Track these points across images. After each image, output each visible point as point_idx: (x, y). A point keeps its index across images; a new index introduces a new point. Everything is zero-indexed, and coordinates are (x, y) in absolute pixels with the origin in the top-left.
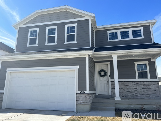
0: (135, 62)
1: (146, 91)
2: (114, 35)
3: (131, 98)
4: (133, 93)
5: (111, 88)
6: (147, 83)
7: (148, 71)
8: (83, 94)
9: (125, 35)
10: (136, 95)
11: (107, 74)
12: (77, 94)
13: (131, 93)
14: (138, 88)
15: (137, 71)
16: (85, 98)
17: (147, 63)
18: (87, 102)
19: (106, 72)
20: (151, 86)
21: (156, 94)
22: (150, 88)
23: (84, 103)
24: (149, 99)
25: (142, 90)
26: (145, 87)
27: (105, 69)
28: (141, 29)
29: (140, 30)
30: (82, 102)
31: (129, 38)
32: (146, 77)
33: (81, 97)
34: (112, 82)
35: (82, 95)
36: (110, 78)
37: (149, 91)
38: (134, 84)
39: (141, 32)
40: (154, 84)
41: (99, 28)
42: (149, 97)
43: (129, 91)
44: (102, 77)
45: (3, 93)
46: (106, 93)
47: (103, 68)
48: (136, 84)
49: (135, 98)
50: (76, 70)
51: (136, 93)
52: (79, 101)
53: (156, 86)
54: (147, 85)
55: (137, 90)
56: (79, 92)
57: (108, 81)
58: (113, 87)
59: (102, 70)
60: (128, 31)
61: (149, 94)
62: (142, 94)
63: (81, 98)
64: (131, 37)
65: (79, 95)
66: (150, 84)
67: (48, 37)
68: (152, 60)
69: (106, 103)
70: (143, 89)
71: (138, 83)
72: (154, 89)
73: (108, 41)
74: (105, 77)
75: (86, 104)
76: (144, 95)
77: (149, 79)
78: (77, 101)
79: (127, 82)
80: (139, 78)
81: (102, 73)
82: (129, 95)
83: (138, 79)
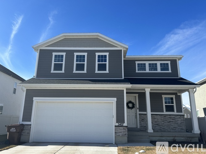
0: (162, 95)
1: (172, 124)
2: (142, 66)
3: (159, 131)
4: (160, 126)
5: (140, 121)
6: (174, 116)
7: (175, 104)
8: (121, 126)
9: (153, 67)
10: (164, 128)
11: (135, 106)
12: (115, 126)
13: (159, 126)
14: (165, 121)
15: (164, 105)
16: (123, 130)
17: (174, 96)
18: (125, 134)
19: (134, 104)
20: (177, 119)
21: (181, 127)
22: (177, 121)
23: (122, 135)
24: (176, 132)
25: (169, 124)
26: (172, 120)
27: (133, 101)
28: (169, 62)
29: (168, 64)
30: (120, 134)
31: (157, 70)
32: (173, 111)
33: (120, 129)
34: (140, 115)
35: (121, 128)
36: (138, 110)
37: (175, 124)
38: (161, 117)
39: (168, 66)
40: (179, 118)
41: (127, 58)
42: (175, 130)
43: (157, 124)
44: (130, 109)
45: (31, 125)
46: (134, 126)
47: (130, 100)
48: (163, 117)
49: (163, 131)
50: (114, 102)
51: (163, 126)
52: (117, 133)
53: (181, 119)
54: (174, 118)
55: (164, 123)
56: (117, 124)
57: (136, 114)
58: (141, 120)
59: (130, 102)
60: (156, 64)
61: (175, 127)
62: (169, 127)
63: (119, 131)
64: (159, 70)
65: (117, 127)
66: (176, 117)
67: (76, 64)
68: (178, 94)
69: (140, 135)
70: (170, 122)
71: (165, 116)
72: (179, 122)
73: (136, 72)
74: (133, 110)
75: (125, 136)
76: (171, 128)
77: (175, 113)
78: (116, 134)
79: (155, 115)
80: (166, 111)
81: (130, 105)
82: (157, 128)
83: (165, 113)
